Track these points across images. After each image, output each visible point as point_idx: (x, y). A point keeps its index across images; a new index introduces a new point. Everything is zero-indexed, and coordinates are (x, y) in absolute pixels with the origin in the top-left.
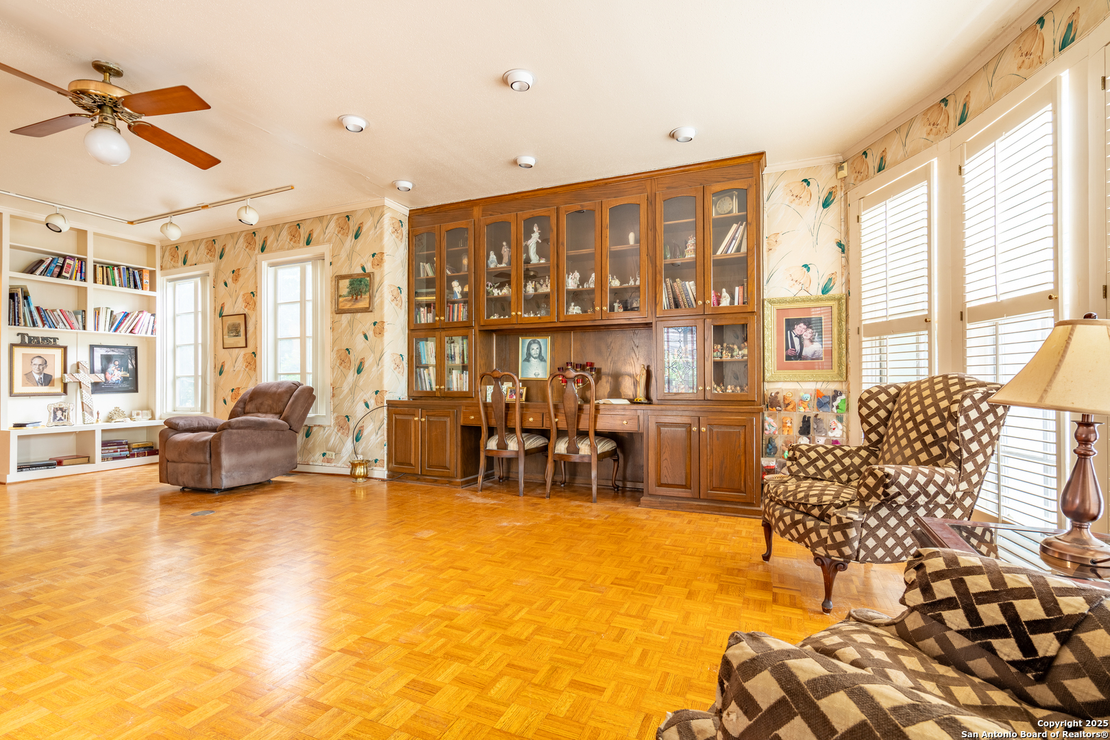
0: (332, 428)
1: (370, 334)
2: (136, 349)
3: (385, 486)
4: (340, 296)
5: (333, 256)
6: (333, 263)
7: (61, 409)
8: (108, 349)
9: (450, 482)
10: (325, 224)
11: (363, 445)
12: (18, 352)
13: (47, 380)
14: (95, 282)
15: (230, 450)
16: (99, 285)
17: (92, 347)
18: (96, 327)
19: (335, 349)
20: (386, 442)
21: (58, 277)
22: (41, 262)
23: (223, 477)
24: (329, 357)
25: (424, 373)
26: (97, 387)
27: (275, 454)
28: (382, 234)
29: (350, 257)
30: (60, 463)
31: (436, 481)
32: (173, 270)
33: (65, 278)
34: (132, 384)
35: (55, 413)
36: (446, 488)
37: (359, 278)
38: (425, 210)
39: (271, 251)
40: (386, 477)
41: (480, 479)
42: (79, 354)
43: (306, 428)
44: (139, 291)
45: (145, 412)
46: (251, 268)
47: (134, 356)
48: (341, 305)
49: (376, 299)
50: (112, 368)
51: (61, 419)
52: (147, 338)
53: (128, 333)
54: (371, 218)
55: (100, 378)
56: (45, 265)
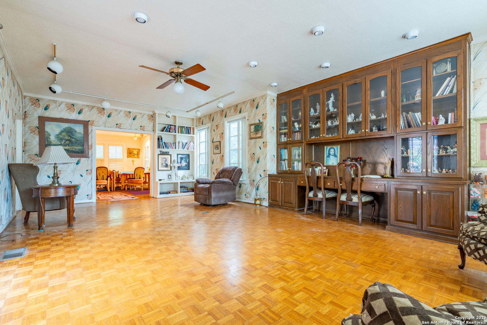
0: (248, 185)
1: (262, 147)
2: (189, 155)
3: (267, 209)
4: (251, 132)
5: (249, 117)
6: (249, 120)
7: (170, 175)
8: (182, 155)
9: (293, 210)
10: (246, 104)
11: (259, 192)
12: (160, 156)
13: (167, 166)
14: (178, 133)
15: (214, 191)
16: (179, 134)
17: (178, 155)
18: (179, 148)
19: (249, 153)
20: (268, 191)
21: (169, 132)
22: (165, 127)
23: (212, 201)
24: (248, 157)
25: (283, 162)
26: (179, 168)
27: (229, 194)
28: (266, 106)
29: (254, 116)
30: (170, 193)
31: (287, 209)
32: (199, 127)
33: (171, 132)
34: (188, 167)
35: (168, 176)
36: (291, 212)
37: (258, 124)
38: (283, 94)
39: (228, 117)
40: (267, 206)
41: (306, 210)
42: (174, 158)
43: (239, 184)
44: (190, 135)
45: (191, 177)
46: (222, 124)
47: (188, 157)
48: (251, 136)
49: (264, 132)
50: (183, 161)
51: (170, 178)
52: (192, 151)
53: (187, 150)
54: (262, 100)
55: (179, 165)
56: (166, 128)
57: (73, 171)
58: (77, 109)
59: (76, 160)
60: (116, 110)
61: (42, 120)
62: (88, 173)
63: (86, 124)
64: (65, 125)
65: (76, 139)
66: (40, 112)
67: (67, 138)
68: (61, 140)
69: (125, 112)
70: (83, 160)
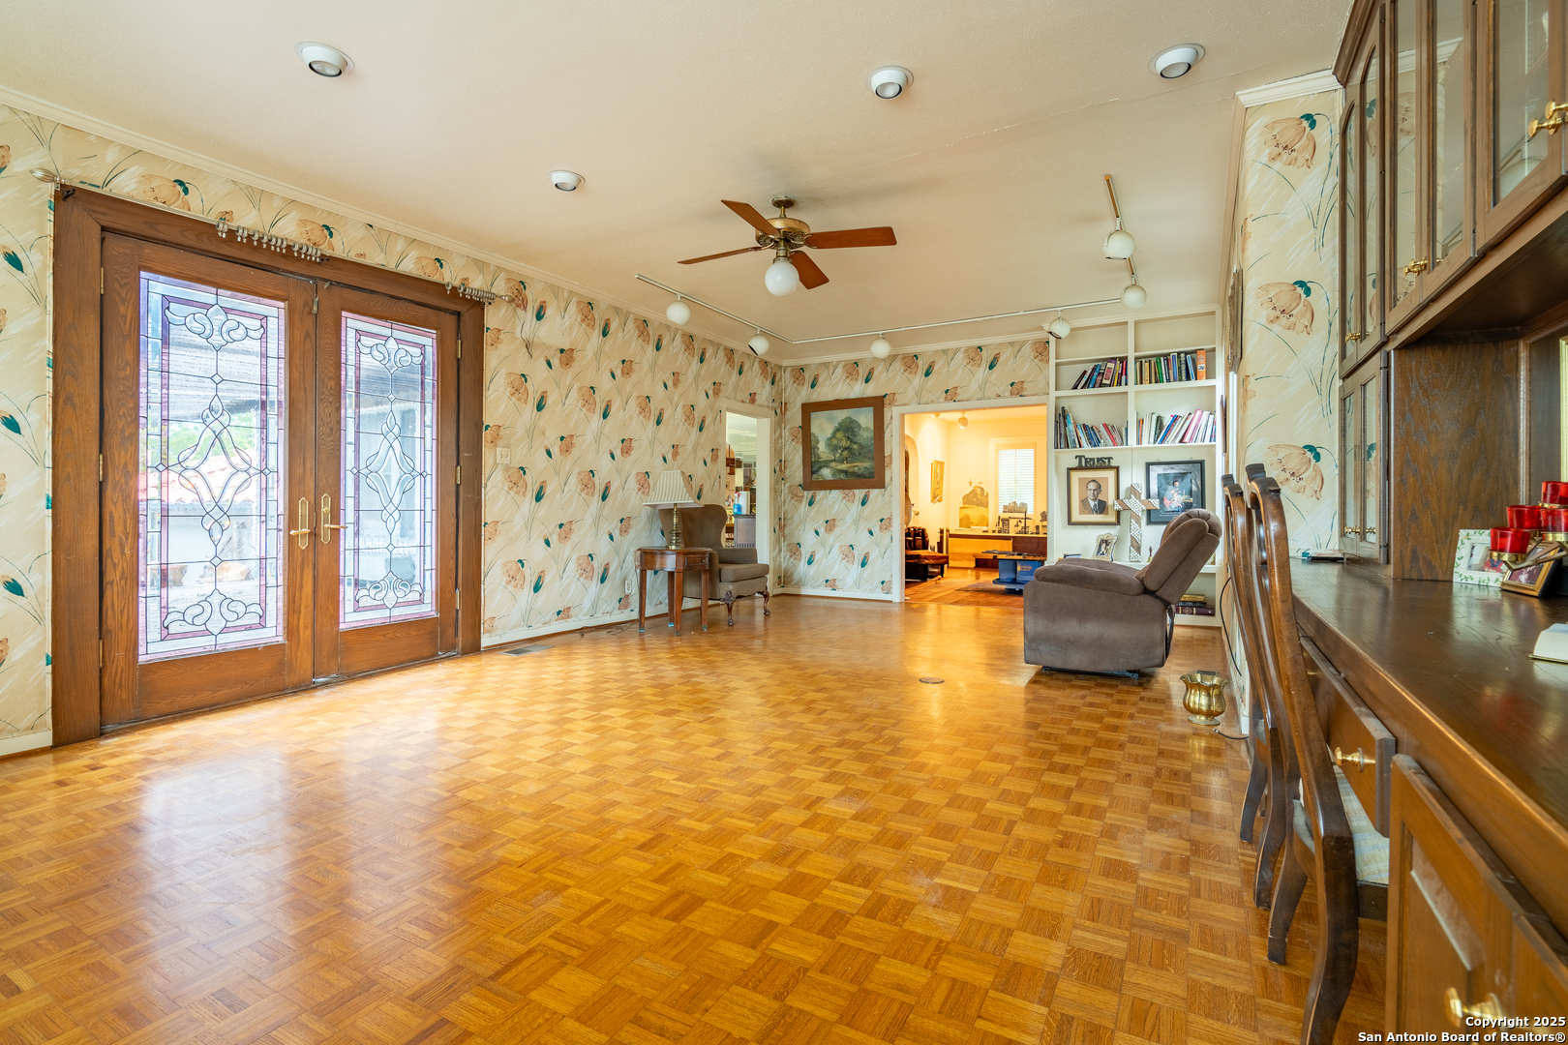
2: (1201, 463)
7: (1106, 541)
8: (1167, 466)
12: (1076, 476)
13: (1102, 507)
14: (1150, 383)
15: (1034, 610)
16: (1146, 386)
17: (1148, 465)
18: (1139, 441)
21: (1100, 386)
22: (1085, 372)
23: (1027, 647)
26: (1153, 517)
33: (1105, 385)
35: (1101, 542)
42: (1132, 477)
44: (1193, 383)
47: (1198, 474)
50: (1171, 491)
51: (1103, 554)
52: (1206, 447)
53: (1177, 444)
56: (1087, 376)
57: (856, 522)
58: (863, 371)
59: (859, 493)
60: (945, 352)
61: (808, 409)
62: (884, 527)
63: (878, 404)
64: (841, 415)
65: (860, 445)
66: (805, 395)
67: (845, 443)
68: (834, 448)
69: (968, 349)
70: (874, 493)
